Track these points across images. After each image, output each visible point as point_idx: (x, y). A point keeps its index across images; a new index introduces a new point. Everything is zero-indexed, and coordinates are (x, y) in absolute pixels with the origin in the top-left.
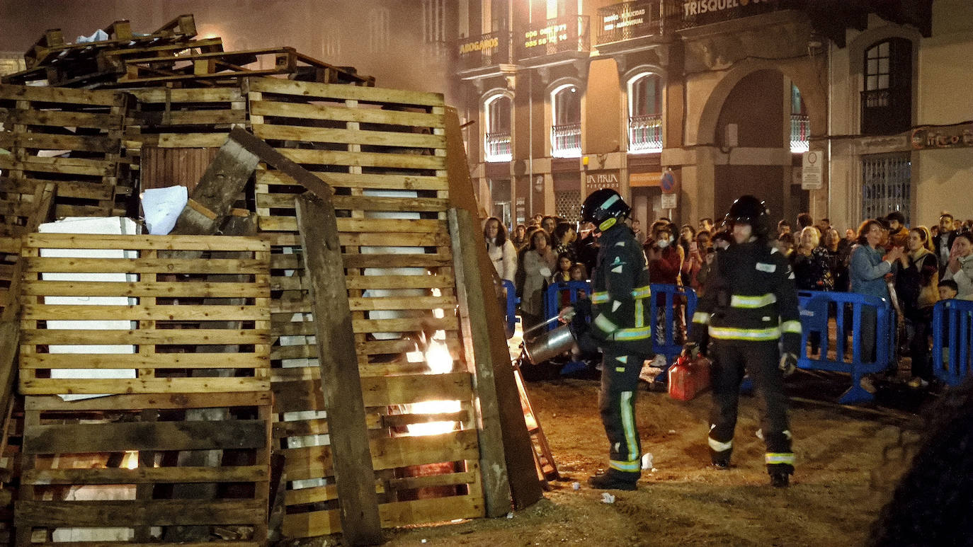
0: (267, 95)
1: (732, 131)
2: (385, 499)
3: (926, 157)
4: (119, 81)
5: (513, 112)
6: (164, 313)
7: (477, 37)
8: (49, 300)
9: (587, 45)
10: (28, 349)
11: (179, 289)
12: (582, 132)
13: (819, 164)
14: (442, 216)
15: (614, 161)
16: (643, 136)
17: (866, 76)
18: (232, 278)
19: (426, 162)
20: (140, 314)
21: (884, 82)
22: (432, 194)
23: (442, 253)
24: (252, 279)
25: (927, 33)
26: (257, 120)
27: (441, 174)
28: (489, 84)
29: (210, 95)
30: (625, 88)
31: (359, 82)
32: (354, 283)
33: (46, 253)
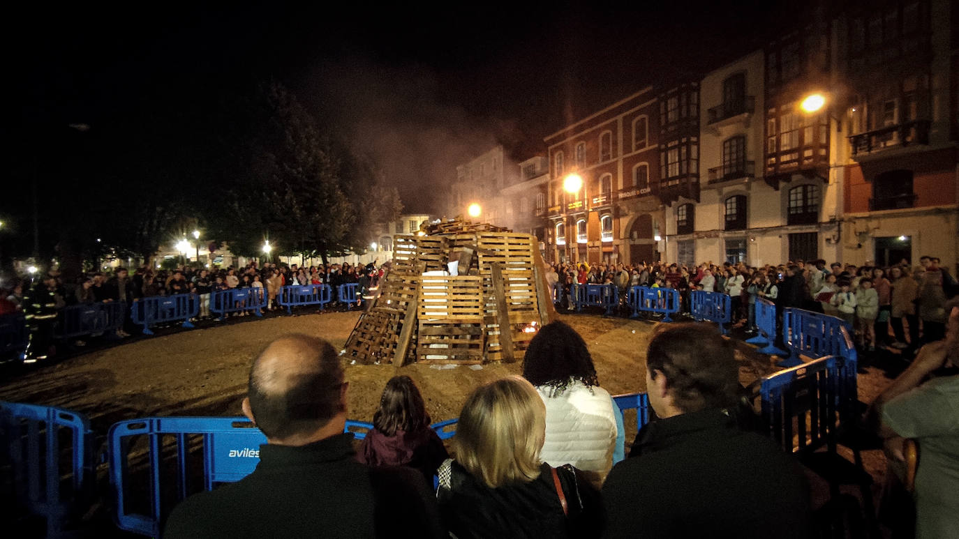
0: (483, 237)
1: (635, 234)
2: (516, 350)
3: (699, 242)
4: (445, 233)
5: (565, 229)
6: (455, 297)
7: (553, 205)
8: (425, 294)
9: (588, 208)
10: (420, 307)
11: (459, 291)
12: (587, 234)
13: (663, 244)
14: (532, 269)
15: (597, 243)
16: (606, 235)
17: (678, 215)
18: (473, 287)
19: (528, 254)
20: (449, 297)
21: (684, 218)
22: (529, 262)
23: (532, 279)
24: (478, 288)
25: (698, 201)
26: (479, 243)
27: (532, 257)
28: (557, 220)
29: (467, 237)
30: (600, 220)
31: (508, 231)
32: (507, 288)
33: (424, 281)
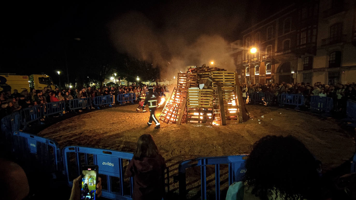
0: (213, 73)
1: (282, 71)
2: (227, 120)
3: (314, 73)
4: (198, 72)
5: (250, 69)
6: (201, 98)
7: (245, 60)
8: (189, 96)
9: (260, 60)
10: (187, 102)
12: (259, 72)
13: (296, 75)
14: (235, 86)
15: (264, 75)
16: (268, 72)
17: (304, 62)
18: (209, 94)
19: (233, 80)
20: (199, 98)
21: (307, 63)
22: (234, 84)
23: (235, 91)
24: (211, 94)
25: (315, 55)
26: (212, 76)
27: (235, 81)
28: (246, 66)
29: (207, 73)
30: (265, 65)
31: (225, 71)
32: (223, 95)
33: (189, 91)
